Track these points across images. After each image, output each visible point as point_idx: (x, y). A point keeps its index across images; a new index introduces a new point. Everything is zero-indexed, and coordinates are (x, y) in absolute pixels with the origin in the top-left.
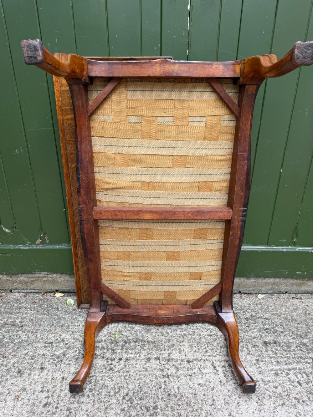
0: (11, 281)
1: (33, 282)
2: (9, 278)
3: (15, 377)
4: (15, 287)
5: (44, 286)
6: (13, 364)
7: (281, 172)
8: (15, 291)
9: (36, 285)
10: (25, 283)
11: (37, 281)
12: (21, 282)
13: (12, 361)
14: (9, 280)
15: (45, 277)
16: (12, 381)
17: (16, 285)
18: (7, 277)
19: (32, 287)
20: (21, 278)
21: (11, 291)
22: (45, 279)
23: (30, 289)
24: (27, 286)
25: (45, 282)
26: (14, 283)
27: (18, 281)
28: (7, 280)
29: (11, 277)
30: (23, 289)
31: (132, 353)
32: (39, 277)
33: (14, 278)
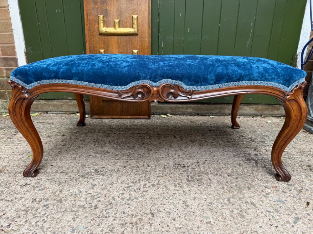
0: (48, 104)
1: (62, 106)
2: (46, 103)
3: (46, 138)
4: (50, 109)
5: (69, 109)
6: (45, 134)
7: (219, 26)
8: (50, 112)
9: (63, 108)
10: (57, 106)
11: (65, 105)
12: (54, 106)
13: (44, 133)
14: (47, 104)
15: (70, 102)
16: (43, 139)
17: (51, 108)
18: (46, 102)
19: (61, 110)
20: (54, 103)
21: (47, 112)
22: (70, 103)
23: (60, 111)
24: (58, 108)
25: (70, 105)
26: (49, 106)
27: (52, 105)
28: (45, 103)
29: (48, 102)
30: (55, 111)
31: (123, 132)
32: (66, 102)
33: (50, 103)
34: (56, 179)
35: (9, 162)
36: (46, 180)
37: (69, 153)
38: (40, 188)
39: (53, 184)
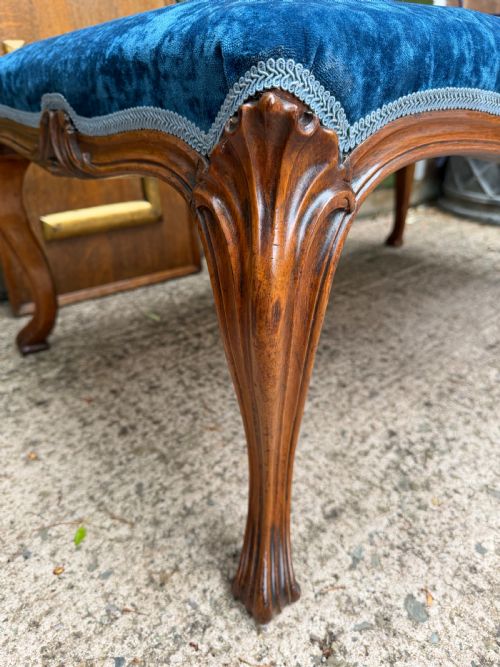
34: (368, 548)
35: (36, 624)
36: (356, 574)
37: (207, 444)
38: (405, 614)
39: (397, 567)
